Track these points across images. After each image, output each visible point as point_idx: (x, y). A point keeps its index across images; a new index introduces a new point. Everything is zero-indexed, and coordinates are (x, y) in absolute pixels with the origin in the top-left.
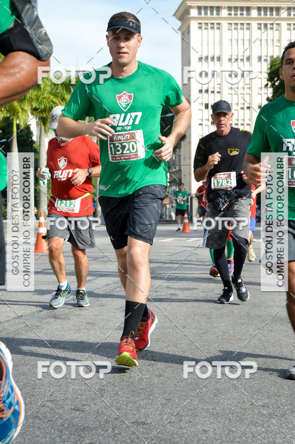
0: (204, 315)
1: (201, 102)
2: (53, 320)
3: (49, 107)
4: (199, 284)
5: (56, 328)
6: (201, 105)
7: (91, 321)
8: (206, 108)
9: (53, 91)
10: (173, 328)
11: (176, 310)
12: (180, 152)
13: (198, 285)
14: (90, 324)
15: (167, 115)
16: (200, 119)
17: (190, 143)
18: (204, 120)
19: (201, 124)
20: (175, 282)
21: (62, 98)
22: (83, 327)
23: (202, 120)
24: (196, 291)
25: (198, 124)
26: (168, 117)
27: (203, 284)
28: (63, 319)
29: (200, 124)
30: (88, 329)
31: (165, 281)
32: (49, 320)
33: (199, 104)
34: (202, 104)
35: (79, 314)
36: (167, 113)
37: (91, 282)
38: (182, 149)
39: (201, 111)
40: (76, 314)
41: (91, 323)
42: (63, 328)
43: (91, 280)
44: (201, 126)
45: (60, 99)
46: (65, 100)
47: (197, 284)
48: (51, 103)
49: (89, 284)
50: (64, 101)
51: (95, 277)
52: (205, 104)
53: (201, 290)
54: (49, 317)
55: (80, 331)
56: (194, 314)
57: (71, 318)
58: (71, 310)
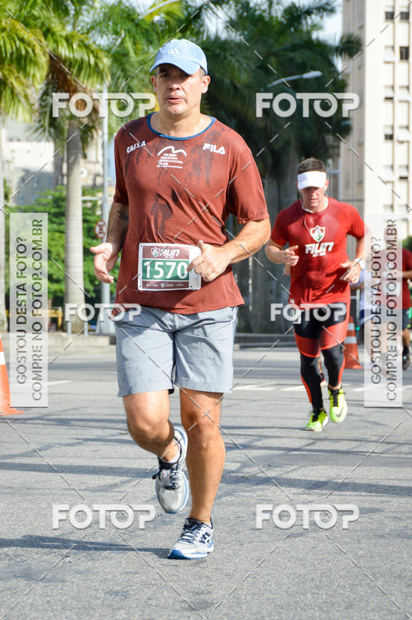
0: (399, 577)
1: (391, 44)
2: (22, 583)
3: (12, 54)
4: (383, 499)
5: (31, 603)
6: (390, 51)
7: (119, 588)
8: (401, 58)
9: (24, 12)
10: (321, 609)
11: (328, 562)
12: (336, 167)
13: (382, 502)
14: (116, 593)
15: (306, 76)
16: (386, 87)
17: (361, 144)
18: (397, 88)
19: (391, 99)
20: (324, 492)
21: (44, 29)
22: (99, 602)
23: (393, 87)
24: (377, 516)
25: (383, 98)
26: (307, 80)
27: (395, 500)
28: (49, 581)
29: (387, 99)
30: (110, 606)
31: (301, 490)
32: (13, 583)
33: (386, 47)
34: (393, 48)
35: (88, 571)
36: (305, 71)
37: (116, 490)
38: (342, 161)
39: (390, 66)
40: (82, 569)
41: (118, 592)
42: (49, 602)
43: (115, 485)
44: (389, 104)
45: (39, 33)
46: (53, 34)
47: (379, 499)
48: (18, 43)
49: (110, 494)
50: (50, 36)
51: (125, 478)
52: (401, 48)
53: (390, 514)
54: (15, 576)
55: (92, 612)
56: (374, 574)
57: (69, 578)
58: (68, 559)
